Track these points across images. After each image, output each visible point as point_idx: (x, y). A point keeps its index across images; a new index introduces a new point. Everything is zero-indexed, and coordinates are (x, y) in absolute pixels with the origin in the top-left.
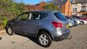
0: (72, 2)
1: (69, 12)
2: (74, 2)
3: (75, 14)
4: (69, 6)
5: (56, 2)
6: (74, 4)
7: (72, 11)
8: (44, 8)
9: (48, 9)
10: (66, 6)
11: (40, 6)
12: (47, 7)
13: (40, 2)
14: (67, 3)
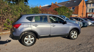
0: (88, 1)
1: (83, 14)
2: (90, 2)
3: (91, 15)
4: (83, 6)
5: (68, 3)
6: (90, 4)
7: (88, 12)
8: (56, 10)
9: (60, 11)
10: (79, 7)
11: (51, 8)
12: (59, 9)
13: (52, 4)
14: (81, 4)
